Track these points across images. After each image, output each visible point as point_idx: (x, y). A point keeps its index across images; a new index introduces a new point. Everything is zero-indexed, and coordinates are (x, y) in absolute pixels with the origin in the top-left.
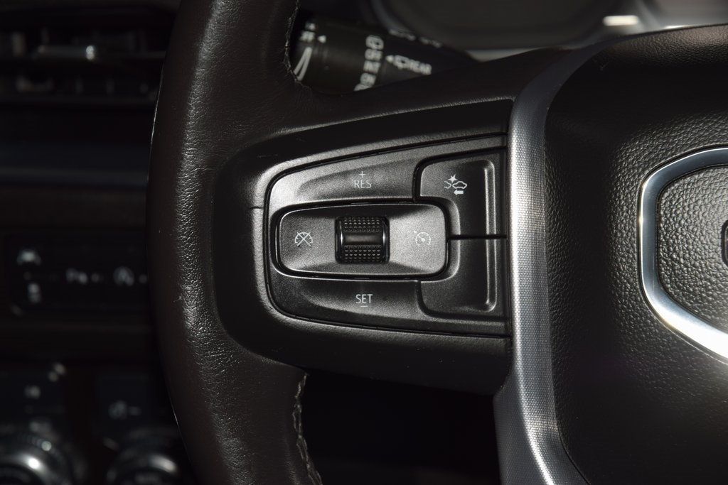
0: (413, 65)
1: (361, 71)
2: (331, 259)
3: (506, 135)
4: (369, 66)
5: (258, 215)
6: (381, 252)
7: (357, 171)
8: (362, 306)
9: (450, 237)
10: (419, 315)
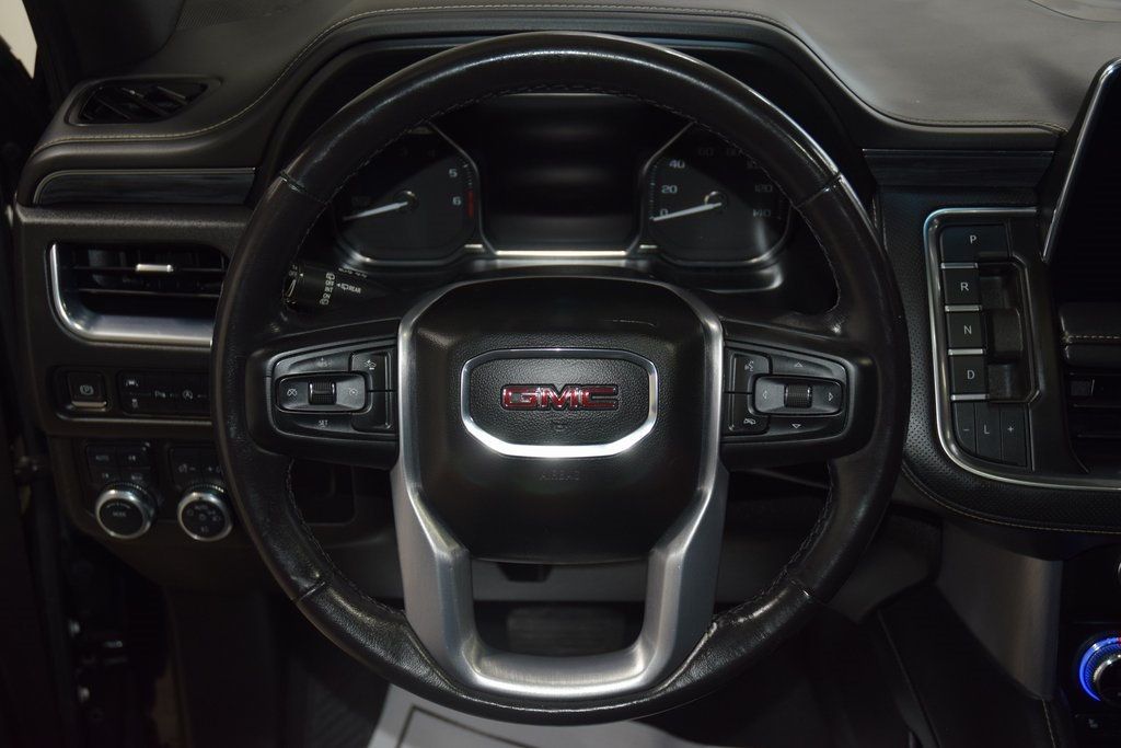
0: (351, 288)
1: (324, 292)
2: (307, 403)
3: (396, 338)
4: (327, 289)
5: (268, 380)
6: (332, 399)
7: (319, 358)
8: (322, 426)
9: (367, 391)
10: (352, 431)
